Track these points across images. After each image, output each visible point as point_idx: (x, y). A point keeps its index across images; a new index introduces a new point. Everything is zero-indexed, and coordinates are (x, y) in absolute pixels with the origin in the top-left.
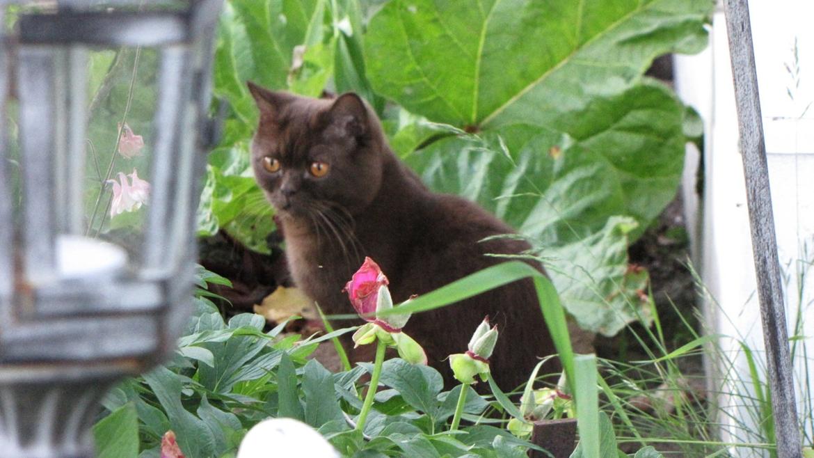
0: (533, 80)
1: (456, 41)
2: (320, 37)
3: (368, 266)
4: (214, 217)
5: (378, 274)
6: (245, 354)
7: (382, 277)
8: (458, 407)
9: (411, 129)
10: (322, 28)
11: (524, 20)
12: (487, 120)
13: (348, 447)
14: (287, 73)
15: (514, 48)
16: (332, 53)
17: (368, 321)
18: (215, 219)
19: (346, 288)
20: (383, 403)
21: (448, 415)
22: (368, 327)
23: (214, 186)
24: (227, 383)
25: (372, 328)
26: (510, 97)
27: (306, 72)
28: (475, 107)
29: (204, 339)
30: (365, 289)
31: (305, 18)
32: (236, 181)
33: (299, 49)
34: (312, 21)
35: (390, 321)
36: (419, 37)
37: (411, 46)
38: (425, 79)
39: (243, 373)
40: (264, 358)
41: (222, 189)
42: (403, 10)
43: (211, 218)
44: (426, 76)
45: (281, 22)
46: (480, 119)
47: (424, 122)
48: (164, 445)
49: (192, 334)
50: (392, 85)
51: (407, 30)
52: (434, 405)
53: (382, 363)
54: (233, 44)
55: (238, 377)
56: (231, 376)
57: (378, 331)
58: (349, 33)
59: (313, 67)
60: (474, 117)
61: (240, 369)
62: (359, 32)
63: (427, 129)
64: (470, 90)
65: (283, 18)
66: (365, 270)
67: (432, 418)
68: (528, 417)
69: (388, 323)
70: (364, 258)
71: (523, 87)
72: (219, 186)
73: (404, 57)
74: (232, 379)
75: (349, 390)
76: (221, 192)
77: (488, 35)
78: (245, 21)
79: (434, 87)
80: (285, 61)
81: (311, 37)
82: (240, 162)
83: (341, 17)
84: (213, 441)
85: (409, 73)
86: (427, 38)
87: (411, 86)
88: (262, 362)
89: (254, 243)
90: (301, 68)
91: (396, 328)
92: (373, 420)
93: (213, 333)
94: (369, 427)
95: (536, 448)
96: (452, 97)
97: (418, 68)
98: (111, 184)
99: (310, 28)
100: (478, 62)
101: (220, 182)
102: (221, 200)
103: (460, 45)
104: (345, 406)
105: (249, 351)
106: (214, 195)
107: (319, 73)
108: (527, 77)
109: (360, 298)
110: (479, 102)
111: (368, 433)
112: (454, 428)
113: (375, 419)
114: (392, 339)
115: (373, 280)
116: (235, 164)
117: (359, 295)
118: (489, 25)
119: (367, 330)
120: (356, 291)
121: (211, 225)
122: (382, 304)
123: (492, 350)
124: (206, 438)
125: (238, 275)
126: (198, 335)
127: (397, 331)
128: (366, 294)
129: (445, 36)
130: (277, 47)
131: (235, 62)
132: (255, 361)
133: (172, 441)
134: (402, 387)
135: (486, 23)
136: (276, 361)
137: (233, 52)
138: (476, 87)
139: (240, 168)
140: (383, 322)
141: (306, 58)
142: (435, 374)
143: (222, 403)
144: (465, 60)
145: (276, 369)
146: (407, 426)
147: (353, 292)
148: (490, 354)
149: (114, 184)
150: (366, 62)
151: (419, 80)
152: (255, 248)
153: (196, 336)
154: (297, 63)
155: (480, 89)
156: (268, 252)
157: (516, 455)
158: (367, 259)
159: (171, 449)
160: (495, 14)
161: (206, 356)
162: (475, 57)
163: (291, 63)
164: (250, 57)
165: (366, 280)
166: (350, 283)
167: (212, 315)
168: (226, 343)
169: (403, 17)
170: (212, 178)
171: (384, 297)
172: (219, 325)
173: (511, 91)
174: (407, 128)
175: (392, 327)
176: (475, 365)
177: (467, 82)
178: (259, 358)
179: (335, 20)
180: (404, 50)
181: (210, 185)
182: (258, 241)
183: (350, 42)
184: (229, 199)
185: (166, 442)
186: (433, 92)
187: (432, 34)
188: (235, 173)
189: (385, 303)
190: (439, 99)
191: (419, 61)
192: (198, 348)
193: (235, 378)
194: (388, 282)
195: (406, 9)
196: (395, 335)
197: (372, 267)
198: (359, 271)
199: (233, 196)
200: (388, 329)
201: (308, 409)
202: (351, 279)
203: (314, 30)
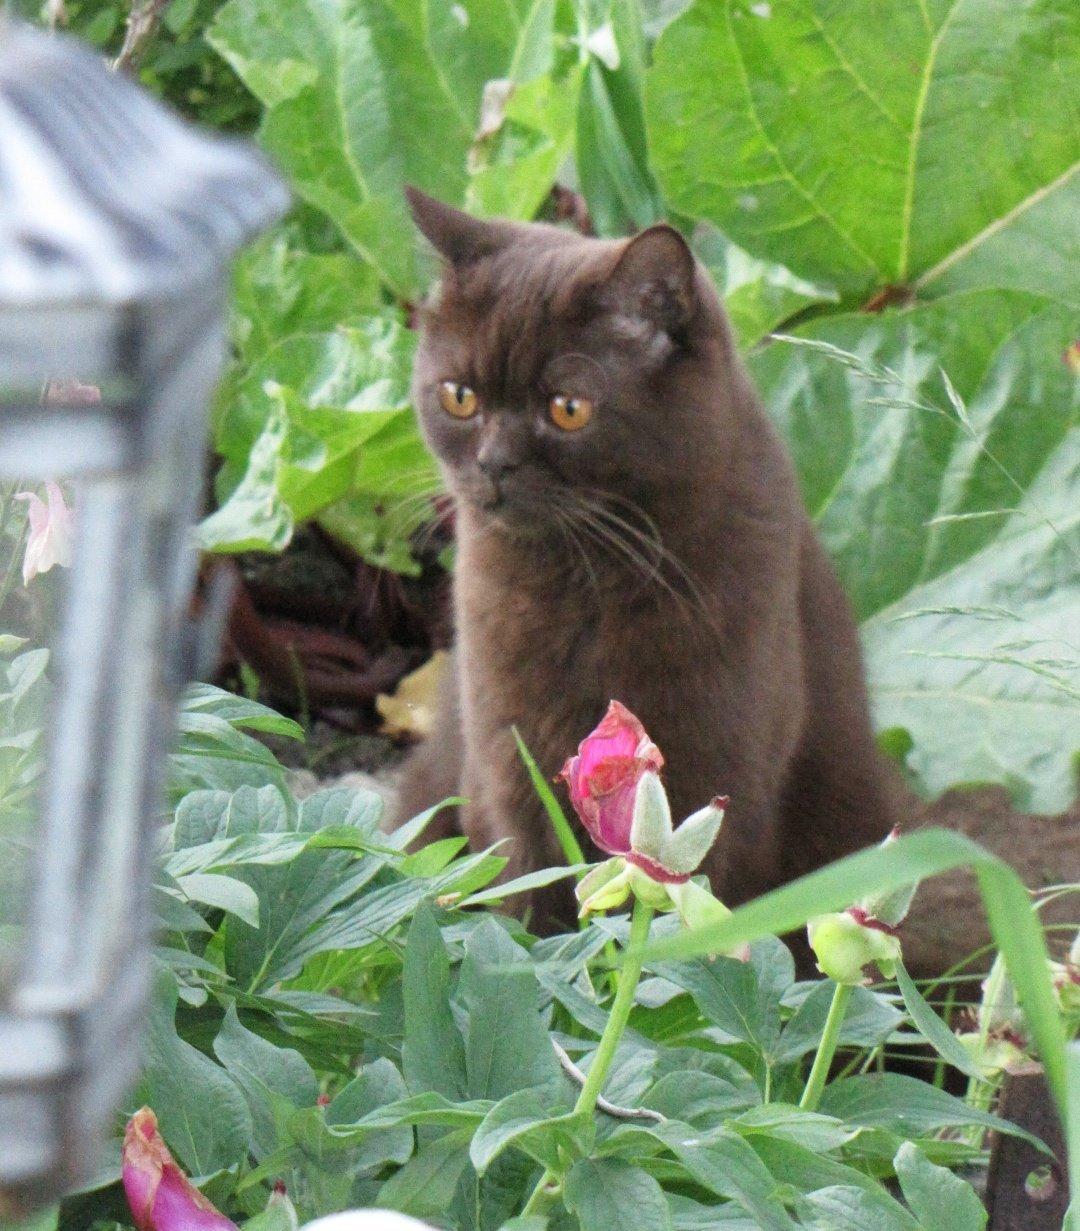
0: (1043, 182)
1: (862, 86)
2: (547, 62)
3: (616, 723)
4: (282, 506)
5: (637, 742)
6: (333, 885)
7: (647, 748)
8: (826, 1030)
9: (752, 295)
10: (550, 41)
11: (1023, 39)
12: (931, 275)
13: (559, 1147)
14: (468, 143)
15: (1002, 105)
16: (574, 101)
17: (612, 852)
18: (284, 512)
19: (564, 773)
20: (653, 1011)
21: (803, 1049)
22: (613, 865)
23: (284, 431)
24: (292, 953)
25: (621, 871)
26: (989, 222)
27: (511, 144)
28: (904, 241)
29: (240, 855)
30: (609, 776)
31: (514, 15)
32: (335, 423)
33: (496, 87)
34: (530, 20)
35: (662, 855)
36: (777, 77)
37: (756, 99)
38: (788, 177)
39: (328, 932)
40: (380, 897)
41: (302, 440)
42: (738, 14)
43: (275, 508)
44: (790, 168)
45: (455, 20)
46: (915, 272)
47: (782, 277)
48: (132, 1140)
49: (210, 840)
50: (710, 188)
51: (747, 61)
52: (770, 1025)
53: (649, 923)
54: (342, 72)
55: (316, 940)
56: (301, 937)
57: (635, 879)
58: (613, 62)
59: (529, 135)
60: (902, 265)
61: (322, 921)
62: (636, 57)
63: (789, 294)
64: (896, 202)
65: (460, 14)
66: (609, 733)
67: (765, 1056)
68: (997, 1032)
69: (658, 859)
70: (608, 703)
71: (1021, 197)
72: (295, 433)
73: (740, 123)
74: (302, 945)
75: (574, 980)
76: (299, 446)
77: (937, 75)
78: (370, 21)
79: (809, 196)
80: (464, 116)
81: (527, 58)
82: (347, 375)
83: (596, 21)
84: (247, 1124)
85: (751, 161)
86: (792, 76)
87: (755, 190)
88: (374, 906)
89: (379, 548)
90: (500, 132)
91: (677, 873)
92: (626, 1066)
93: (260, 842)
94: (615, 1082)
95: (1010, 1129)
96: (852, 218)
97: (772, 149)
98: (26, 504)
99: (522, 36)
100: (915, 135)
101: (300, 423)
102: (298, 464)
103: (873, 95)
104: (563, 1021)
105: (343, 879)
106: (283, 452)
107: (541, 150)
108: (1029, 175)
109: (595, 798)
110: (914, 229)
111: (613, 1098)
112: (808, 1107)
113: (631, 1062)
114: (668, 898)
115: (627, 752)
116: (336, 379)
117: (593, 790)
118: (940, 52)
119: (611, 876)
120: (586, 781)
121: (275, 525)
122: (647, 815)
123: (907, 906)
124: (231, 1115)
125: (344, 620)
126: (228, 842)
127: (681, 879)
128: (610, 786)
129: (838, 75)
130: (444, 83)
131: (345, 118)
132: (359, 903)
133: (149, 1131)
134: (696, 982)
135: (934, 45)
136: (407, 904)
137: (341, 91)
138: (909, 196)
139: (346, 389)
140: (646, 856)
141: (512, 112)
142: (775, 948)
143: (275, 1020)
144: (883, 132)
145: (406, 921)
146: (704, 1079)
147: (581, 780)
148: (902, 913)
149: (32, 505)
150: (650, 133)
151: (773, 178)
152: (382, 561)
153: (221, 844)
154: (491, 121)
155: (916, 201)
156: (415, 570)
157: (948, 1190)
158: (615, 707)
159: (146, 1151)
160: (954, 25)
161: (240, 900)
162: (909, 127)
163: (477, 122)
164: (381, 104)
165: (611, 754)
166: (572, 761)
167: (260, 790)
168: (289, 864)
169: (738, 29)
170: (279, 415)
171: (651, 800)
172: (276, 817)
173: (991, 207)
174: (744, 290)
175: (667, 869)
176: (866, 941)
177: (888, 181)
178: (368, 897)
179: (582, 25)
180: (740, 106)
181: (276, 430)
182: (389, 543)
183: (617, 82)
184: (317, 464)
185: (134, 1134)
186: (805, 205)
187: (806, 69)
188: (334, 401)
189: (652, 816)
190: (819, 221)
191: (772, 133)
192: (223, 879)
193: (311, 944)
194: (660, 761)
195: (747, 13)
196: (673, 889)
197: (627, 726)
198: (594, 733)
199: (328, 458)
200: (660, 875)
201: (473, 1042)
202: (575, 753)
203: (532, 41)
